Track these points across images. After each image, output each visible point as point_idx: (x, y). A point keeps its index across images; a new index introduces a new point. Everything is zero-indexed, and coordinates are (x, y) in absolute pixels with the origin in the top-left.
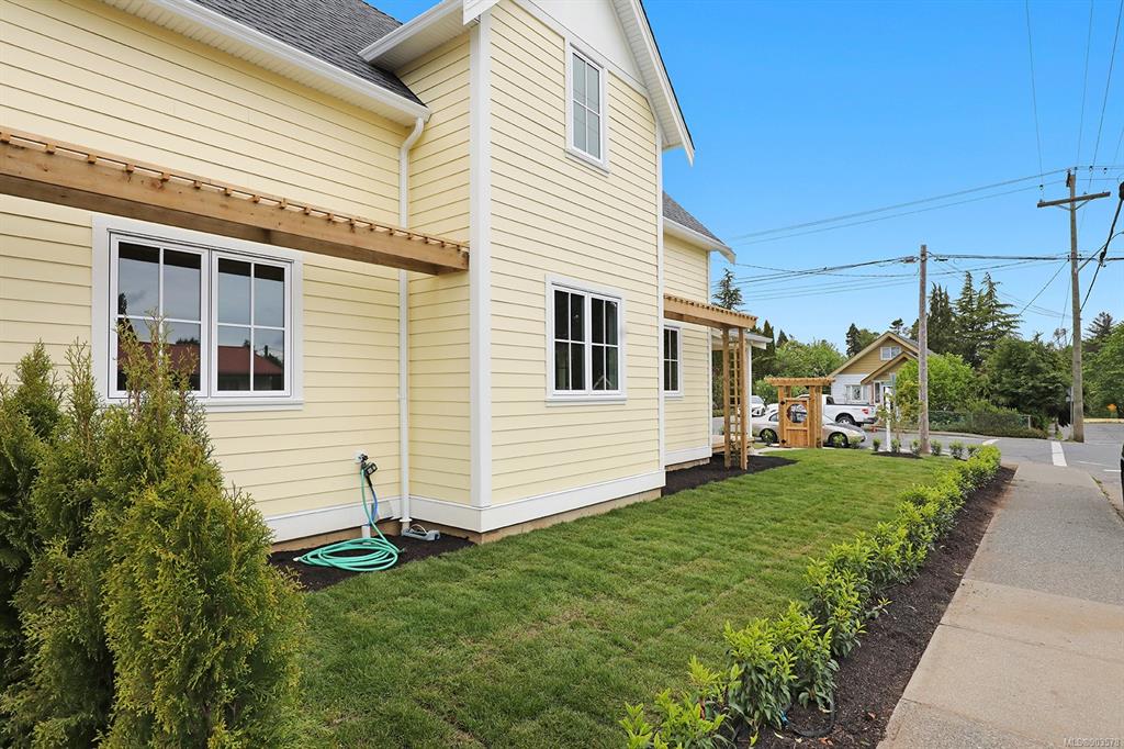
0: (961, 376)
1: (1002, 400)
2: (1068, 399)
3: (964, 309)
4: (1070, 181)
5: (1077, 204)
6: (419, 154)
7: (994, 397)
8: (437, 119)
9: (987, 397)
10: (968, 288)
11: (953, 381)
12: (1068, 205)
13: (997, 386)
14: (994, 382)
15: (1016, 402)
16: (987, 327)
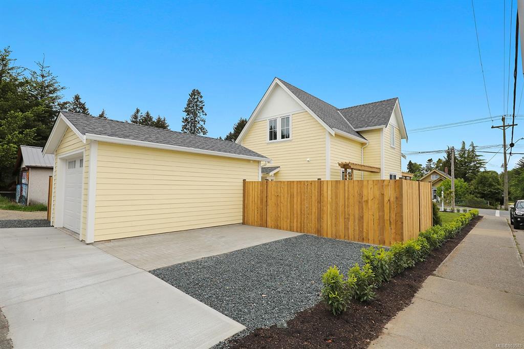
0: (463, 186)
1: (479, 195)
2: (503, 196)
3: (461, 157)
4: (503, 119)
5: (506, 128)
6: (365, 149)
7: (476, 194)
8: (370, 143)
9: (473, 194)
10: (463, 148)
11: (460, 188)
12: (502, 128)
13: (477, 190)
14: (475, 189)
15: (483, 196)
16: (471, 165)
